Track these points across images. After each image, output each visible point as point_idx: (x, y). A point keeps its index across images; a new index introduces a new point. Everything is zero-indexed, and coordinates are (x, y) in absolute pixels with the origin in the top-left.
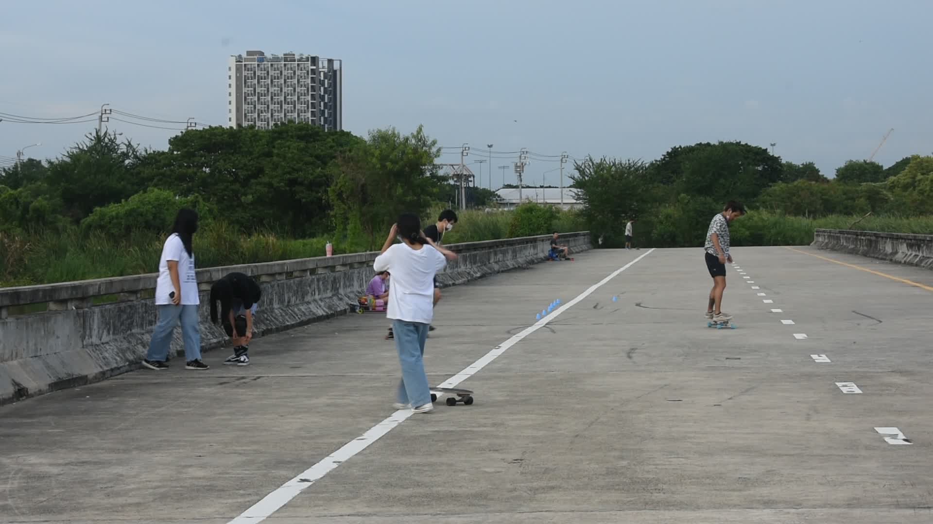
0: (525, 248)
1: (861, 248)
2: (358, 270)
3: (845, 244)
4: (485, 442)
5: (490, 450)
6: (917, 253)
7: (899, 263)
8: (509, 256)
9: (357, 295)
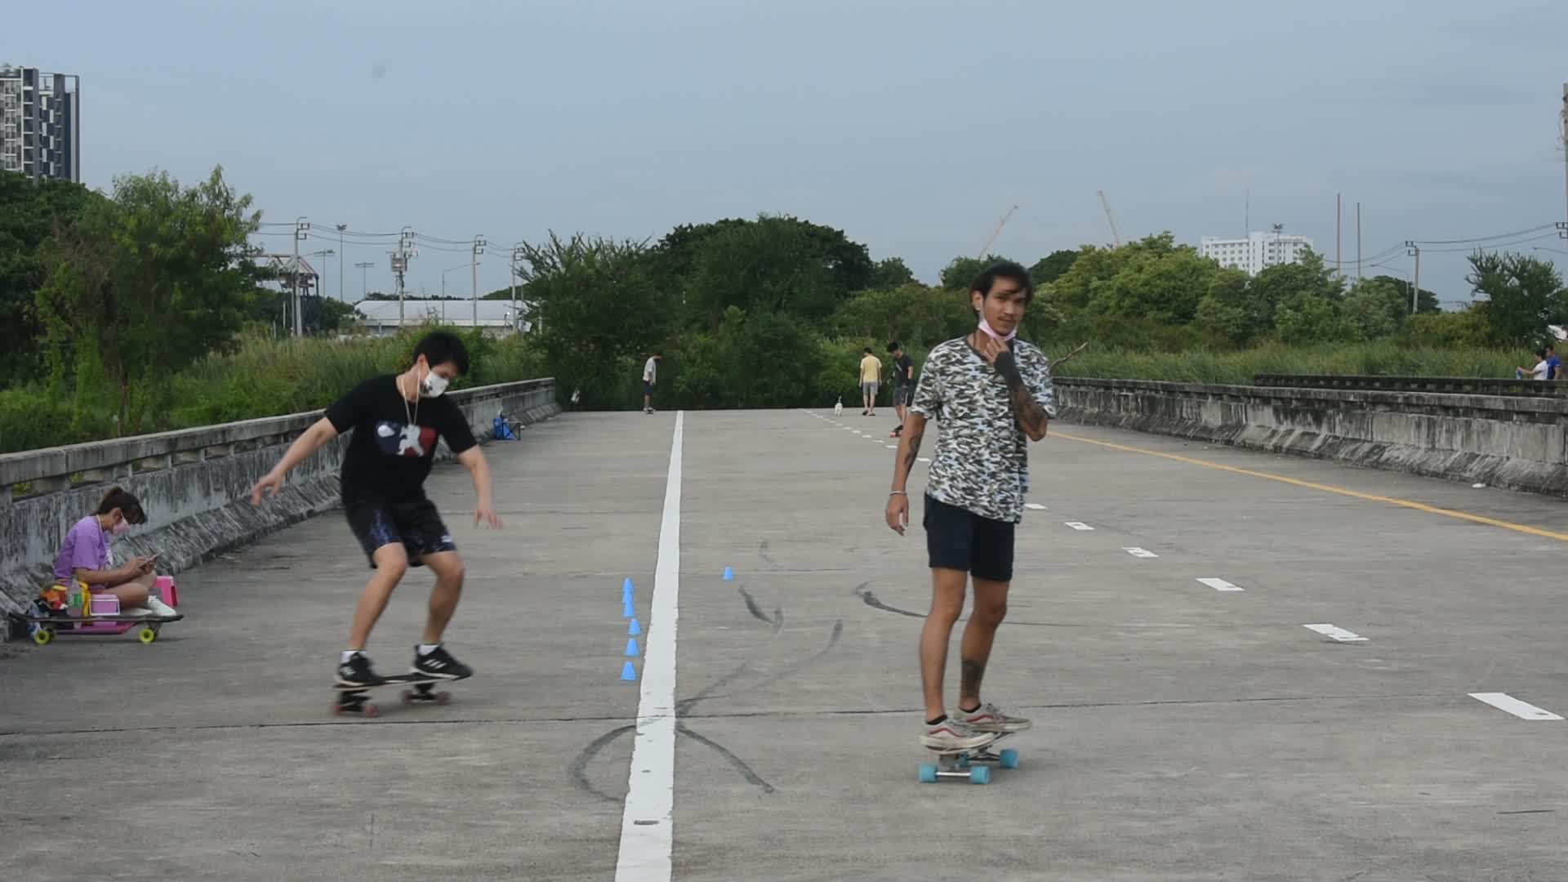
1: (1123, 413)
2: (43, 500)
3: (1070, 404)
7: (1261, 449)
9: (37, 579)
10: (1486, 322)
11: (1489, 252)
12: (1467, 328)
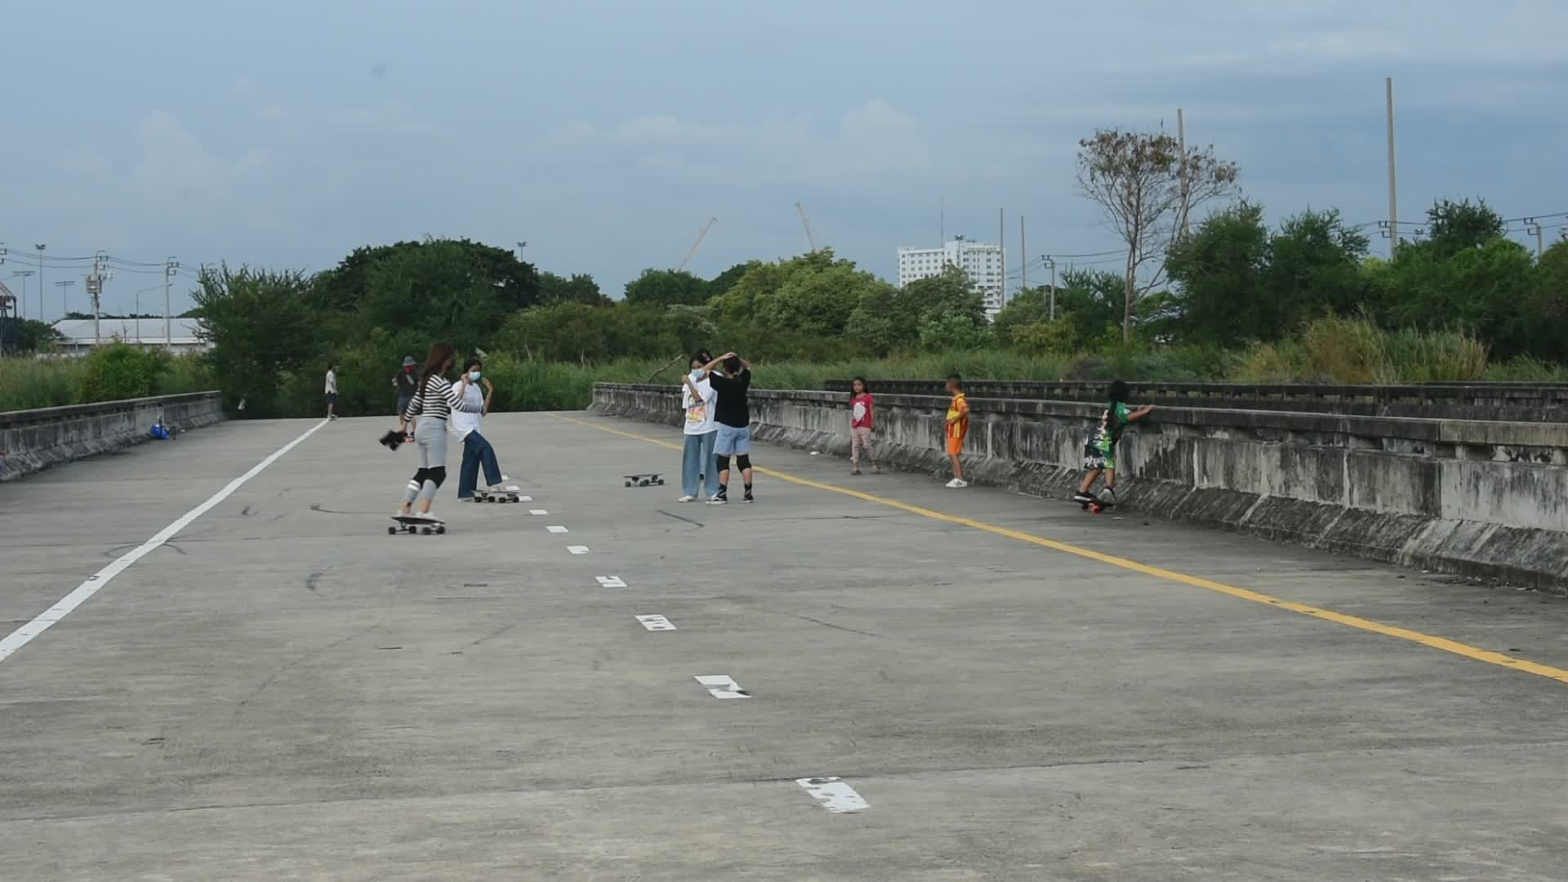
0: (115, 420)
1: (669, 412)
3: (642, 407)
4: (100, 717)
5: (109, 728)
6: (757, 420)
8: (89, 433)
10: (1073, 331)
11: (1079, 269)
12: (1057, 335)
